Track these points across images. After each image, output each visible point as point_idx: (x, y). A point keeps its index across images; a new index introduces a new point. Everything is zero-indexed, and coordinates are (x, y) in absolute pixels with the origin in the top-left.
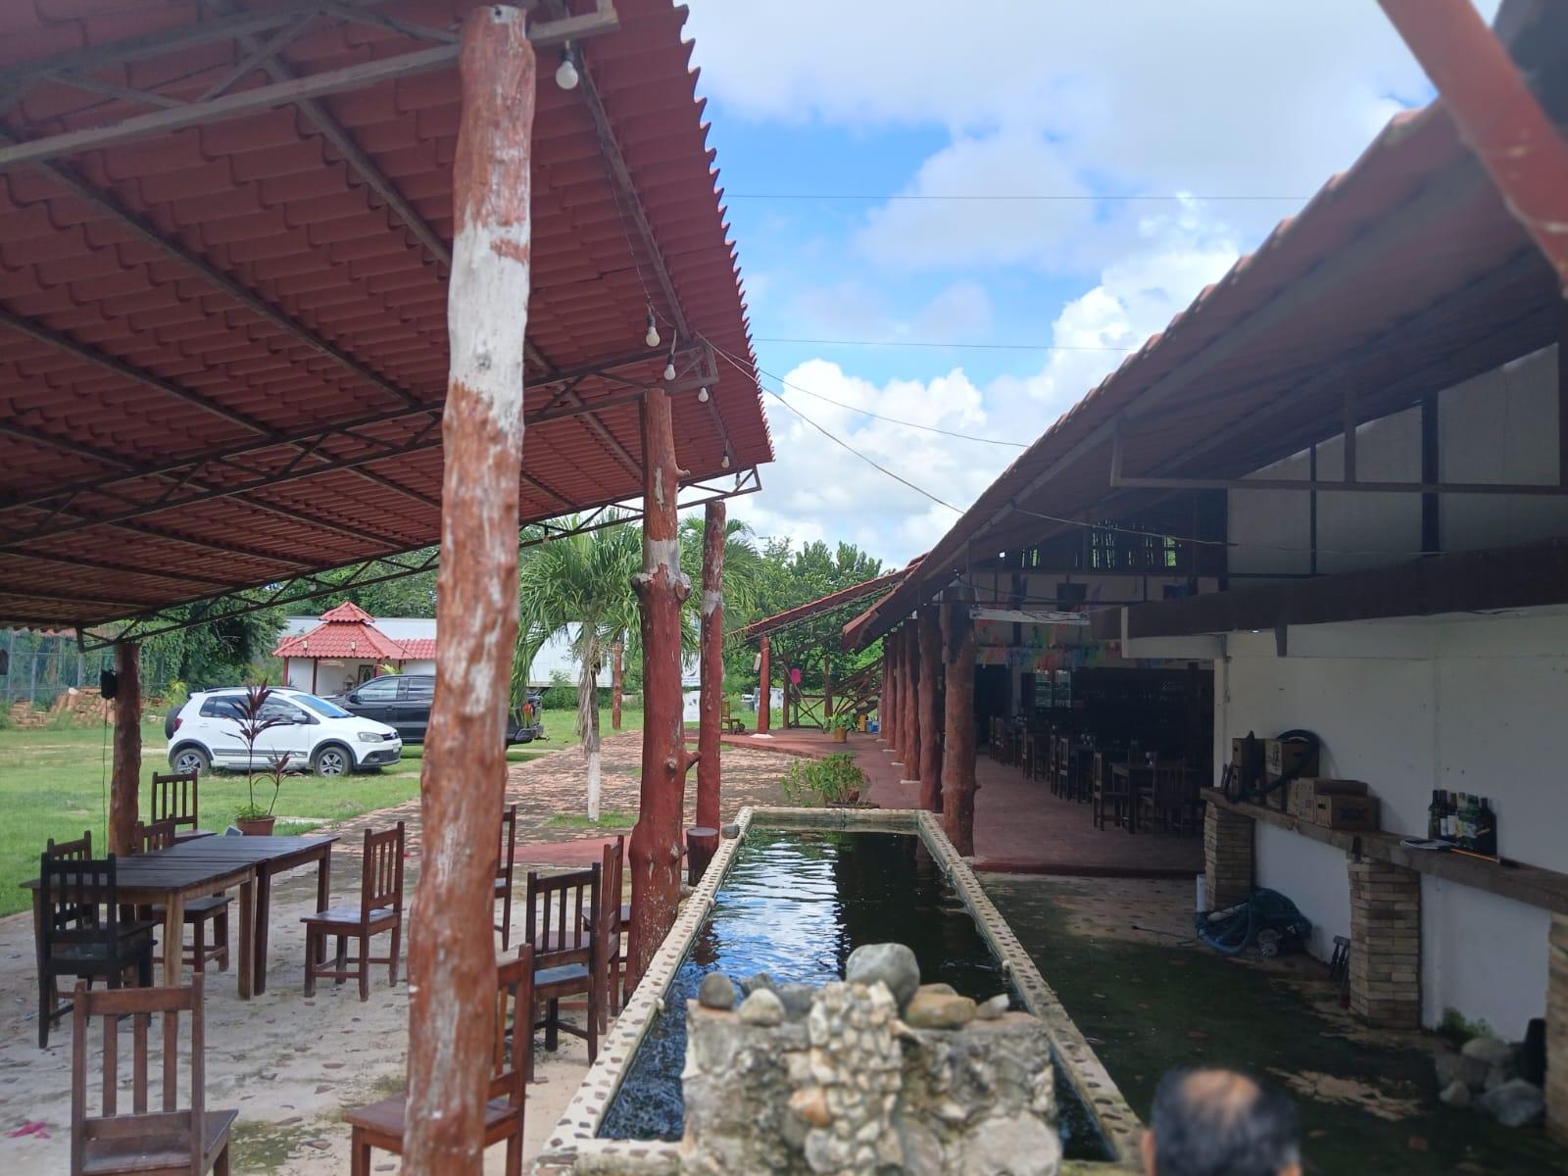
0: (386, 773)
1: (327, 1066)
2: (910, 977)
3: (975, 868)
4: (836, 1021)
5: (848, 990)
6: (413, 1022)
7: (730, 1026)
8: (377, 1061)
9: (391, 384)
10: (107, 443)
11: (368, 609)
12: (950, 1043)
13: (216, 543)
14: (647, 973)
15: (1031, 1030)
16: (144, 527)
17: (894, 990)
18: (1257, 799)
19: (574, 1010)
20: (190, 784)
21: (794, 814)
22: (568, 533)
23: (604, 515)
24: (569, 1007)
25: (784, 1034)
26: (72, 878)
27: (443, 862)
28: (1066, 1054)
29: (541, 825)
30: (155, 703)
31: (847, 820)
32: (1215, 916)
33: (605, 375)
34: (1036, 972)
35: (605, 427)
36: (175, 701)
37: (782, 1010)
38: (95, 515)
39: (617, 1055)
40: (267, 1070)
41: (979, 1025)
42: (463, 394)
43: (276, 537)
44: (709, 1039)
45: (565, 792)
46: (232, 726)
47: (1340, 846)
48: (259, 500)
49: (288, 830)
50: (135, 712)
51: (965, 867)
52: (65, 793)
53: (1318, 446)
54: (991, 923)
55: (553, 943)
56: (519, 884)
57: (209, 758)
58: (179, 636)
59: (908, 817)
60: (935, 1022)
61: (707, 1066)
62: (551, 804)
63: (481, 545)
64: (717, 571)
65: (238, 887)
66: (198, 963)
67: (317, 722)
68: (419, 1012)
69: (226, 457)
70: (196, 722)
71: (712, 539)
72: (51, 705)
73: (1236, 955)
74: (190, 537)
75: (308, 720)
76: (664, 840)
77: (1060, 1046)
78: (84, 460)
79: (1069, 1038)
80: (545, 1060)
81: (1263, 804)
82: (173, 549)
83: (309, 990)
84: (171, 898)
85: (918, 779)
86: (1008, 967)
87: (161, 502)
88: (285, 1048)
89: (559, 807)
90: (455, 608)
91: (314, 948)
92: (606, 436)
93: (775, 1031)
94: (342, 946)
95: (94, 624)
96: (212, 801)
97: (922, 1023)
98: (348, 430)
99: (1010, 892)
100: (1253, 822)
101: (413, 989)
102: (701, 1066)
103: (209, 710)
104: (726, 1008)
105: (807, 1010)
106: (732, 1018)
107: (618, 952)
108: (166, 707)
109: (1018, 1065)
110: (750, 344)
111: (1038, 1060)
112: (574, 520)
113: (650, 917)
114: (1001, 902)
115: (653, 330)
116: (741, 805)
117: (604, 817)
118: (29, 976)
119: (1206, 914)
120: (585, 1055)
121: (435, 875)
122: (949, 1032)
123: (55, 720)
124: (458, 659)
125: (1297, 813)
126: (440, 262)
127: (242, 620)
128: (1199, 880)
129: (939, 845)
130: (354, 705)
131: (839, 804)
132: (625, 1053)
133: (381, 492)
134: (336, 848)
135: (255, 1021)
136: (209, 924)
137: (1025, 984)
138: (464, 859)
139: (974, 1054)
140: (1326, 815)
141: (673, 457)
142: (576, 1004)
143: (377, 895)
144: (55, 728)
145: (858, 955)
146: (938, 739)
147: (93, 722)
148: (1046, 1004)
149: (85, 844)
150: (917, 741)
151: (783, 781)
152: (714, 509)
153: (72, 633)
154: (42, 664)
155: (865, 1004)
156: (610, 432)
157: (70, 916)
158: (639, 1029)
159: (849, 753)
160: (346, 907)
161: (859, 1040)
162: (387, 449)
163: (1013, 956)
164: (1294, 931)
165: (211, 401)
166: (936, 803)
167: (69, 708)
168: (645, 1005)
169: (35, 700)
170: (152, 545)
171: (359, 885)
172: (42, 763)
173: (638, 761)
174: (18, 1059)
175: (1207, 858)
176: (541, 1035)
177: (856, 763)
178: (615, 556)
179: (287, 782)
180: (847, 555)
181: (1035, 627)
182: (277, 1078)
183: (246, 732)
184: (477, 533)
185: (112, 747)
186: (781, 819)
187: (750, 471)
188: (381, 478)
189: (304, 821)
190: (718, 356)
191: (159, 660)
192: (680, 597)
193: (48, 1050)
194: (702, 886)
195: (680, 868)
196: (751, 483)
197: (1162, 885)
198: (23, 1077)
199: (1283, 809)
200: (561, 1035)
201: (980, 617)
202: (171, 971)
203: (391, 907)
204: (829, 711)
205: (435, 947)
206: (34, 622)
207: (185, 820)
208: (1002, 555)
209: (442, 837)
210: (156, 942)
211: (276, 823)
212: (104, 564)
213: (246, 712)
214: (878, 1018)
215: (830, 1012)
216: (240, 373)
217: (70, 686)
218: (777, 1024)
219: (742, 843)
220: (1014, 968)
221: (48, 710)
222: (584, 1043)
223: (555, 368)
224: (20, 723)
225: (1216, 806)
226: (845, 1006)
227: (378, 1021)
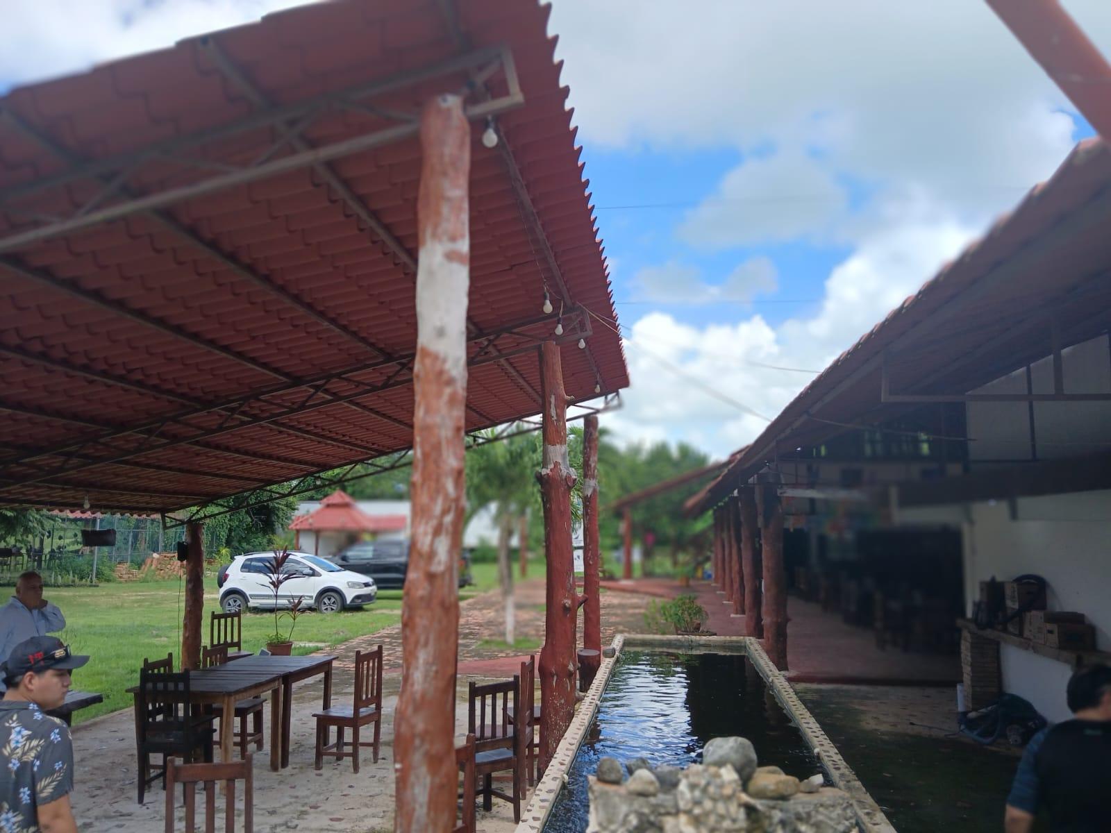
0: (367, 610)
1: (331, 820)
2: (750, 761)
3: (789, 680)
4: (697, 793)
5: (705, 770)
6: (398, 790)
7: (620, 796)
8: (366, 816)
9: (372, 345)
10: (185, 390)
11: (353, 495)
12: (781, 810)
13: (255, 454)
14: (555, 756)
15: (841, 801)
16: (207, 445)
17: (739, 770)
18: (1000, 627)
19: (503, 782)
20: (236, 619)
21: (655, 640)
22: (489, 441)
23: (514, 427)
24: (499, 779)
25: (659, 802)
26: (160, 686)
27: (418, 675)
28: (866, 819)
29: (473, 647)
30: (210, 563)
31: (694, 644)
32: (972, 715)
33: (515, 333)
34: (840, 757)
35: (514, 367)
36: (224, 561)
37: (657, 784)
38: (175, 438)
39: (537, 815)
40: (291, 822)
41: (802, 797)
42: (426, 353)
43: (294, 449)
44: (605, 806)
45: (490, 623)
46: (264, 579)
47: (1066, 661)
48: (283, 425)
49: (301, 651)
50: (199, 569)
51: (783, 680)
52: (151, 626)
53: (1032, 365)
54: (803, 721)
55: (488, 733)
56: (463, 690)
57: (247, 601)
58: (226, 517)
59: (737, 642)
60: (770, 794)
61: (605, 824)
62: (480, 631)
63: (440, 454)
64: (593, 465)
65: (270, 691)
66: (243, 745)
67: (319, 575)
68: (402, 782)
69: (262, 397)
70: (237, 577)
71: (589, 442)
72: (141, 565)
73: (988, 745)
74: (237, 451)
75: (314, 573)
76: (564, 659)
77: (861, 813)
78: (171, 402)
79: (867, 807)
80: (483, 817)
81: (1005, 630)
82: (226, 459)
83: (318, 765)
84: (226, 699)
85: (743, 612)
86: (818, 753)
87: (221, 428)
88: (303, 806)
89: (486, 633)
90: (424, 498)
91: (322, 735)
92: (515, 374)
93: (652, 800)
94: (340, 734)
95: (173, 511)
96: (249, 631)
97: (760, 795)
98: (343, 376)
99: (815, 697)
100: (998, 644)
101: (398, 766)
102: (600, 824)
103: (246, 567)
104: (616, 782)
105: (675, 785)
106: (622, 790)
107: (533, 740)
108: (217, 565)
109: (832, 827)
110: (613, 308)
111: (847, 823)
112: (492, 432)
113: (555, 715)
114: (809, 705)
115: (548, 302)
116: (614, 633)
117: (517, 642)
118: (130, 753)
119: (965, 714)
120: (512, 815)
121: (412, 685)
122: (780, 802)
123: (144, 575)
124: (425, 534)
125: (1032, 637)
126: (405, 263)
127: (268, 504)
128: (959, 687)
129: (762, 662)
130: (344, 563)
131: (686, 632)
132: (542, 814)
133: (365, 416)
134: (335, 664)
135: (281, 786)
136: (250, 717)
137: (832, 766)
138: (432, 674)
139: (799, 818)
140: (1054, 638)
141: (562, 387)
142: (503, 777)
143: (364, 697)
144: (144, 581)
145: (711, 745)
146: (758, 584)
147: (169, 576)
148: (848, 782)
149: (168, 662)
150: (742, 586)
151: (644, 615)
152: (590, 420)
153: (157, 516)
154: (136, 537)
155: (718, 781)
156: (517, 371)
157: (158, 711)
158: (551, 797)
159: (692, 595)
160: (343, 706)
161: (715, 807)
162: (369, 388)
163: (822, 745)
164: (1033, 726)
165: (253, 360)
166: (758, 632)
167: (153, 567)
168: (555, 779)
169: (131, 562)
170: (211, 457)
171: (352, 689)
172: (136, 605)
173: (543, 600)
174: (125, 812)
175: (964, 671)
176: (480, 799)
177: (698, 603)
178: (521, 455)
179: (301, 617)
180: (685, 451)
181: (826, 502)
182: (298, 828)
183: (273, 583)
184: (437, 447)
185: (184, 593)
186: (644, 643)
187: (614, 394)
188: (364, 407)
189: (311, 645)
190: (591, 317)
191: (212, 534)
192: (569, 485)
193: (144, 805)
194: (591, 692)
195: (575, 679)
196: (615, 402)
197: (930, 691)
198: (127, 823)
199: (1021, 634)
200: (494, 800)
201: (785, 495)
202: (226, 750)
203: (373, 706)
204: (675, 563)
205: (413, 736)
206: (132, 510)
207: (233, 644)
208: (799, 449)
209: (417, 658)
210: (215, 730)
211: (293, 646)
212: (180, 470)
213: (272, 568)
214: (728, 791)
215: (693, 787)
216: (273, 341)
217: (154, 552)
218: (654, 795)
219: (618, 661)
220: (823, 754)
221: (139, 568)
222: (511, 806)
223: (480, 330)
224: (121, 577)
225: (970, 632)
226: (703, 782)
227: (366, 787)
